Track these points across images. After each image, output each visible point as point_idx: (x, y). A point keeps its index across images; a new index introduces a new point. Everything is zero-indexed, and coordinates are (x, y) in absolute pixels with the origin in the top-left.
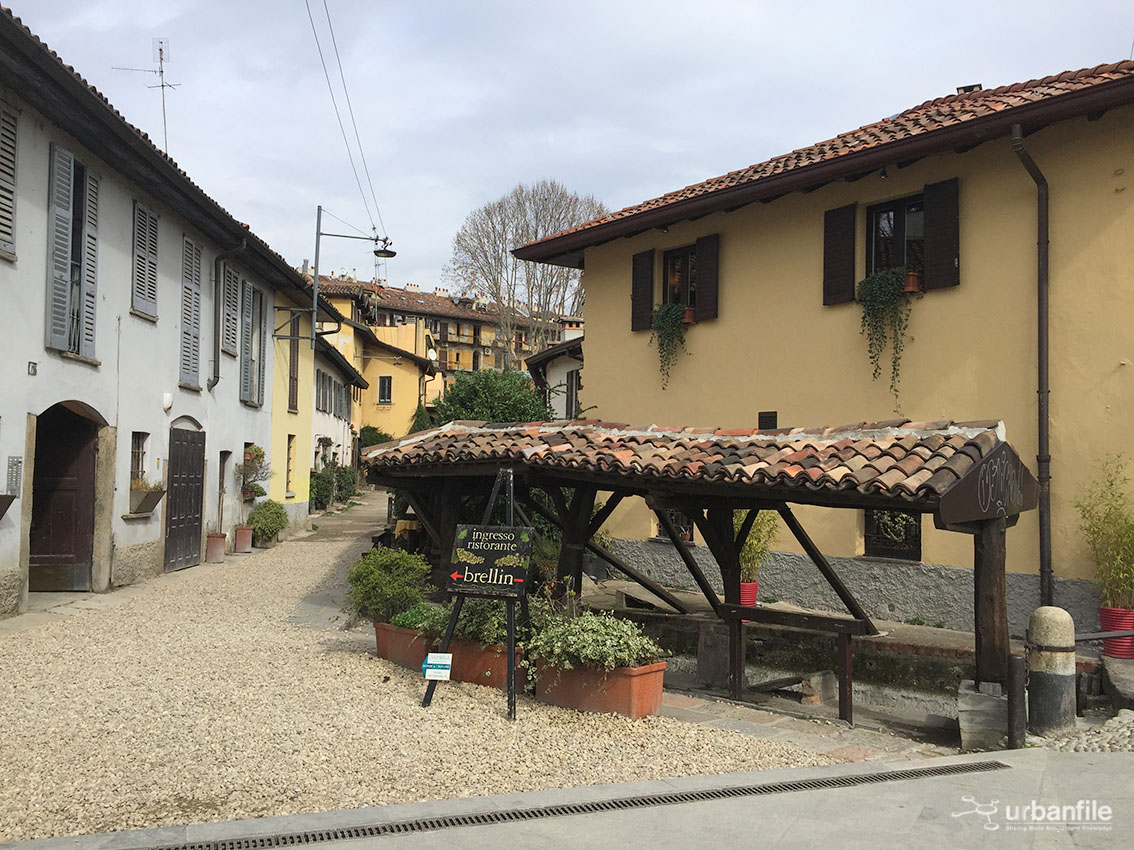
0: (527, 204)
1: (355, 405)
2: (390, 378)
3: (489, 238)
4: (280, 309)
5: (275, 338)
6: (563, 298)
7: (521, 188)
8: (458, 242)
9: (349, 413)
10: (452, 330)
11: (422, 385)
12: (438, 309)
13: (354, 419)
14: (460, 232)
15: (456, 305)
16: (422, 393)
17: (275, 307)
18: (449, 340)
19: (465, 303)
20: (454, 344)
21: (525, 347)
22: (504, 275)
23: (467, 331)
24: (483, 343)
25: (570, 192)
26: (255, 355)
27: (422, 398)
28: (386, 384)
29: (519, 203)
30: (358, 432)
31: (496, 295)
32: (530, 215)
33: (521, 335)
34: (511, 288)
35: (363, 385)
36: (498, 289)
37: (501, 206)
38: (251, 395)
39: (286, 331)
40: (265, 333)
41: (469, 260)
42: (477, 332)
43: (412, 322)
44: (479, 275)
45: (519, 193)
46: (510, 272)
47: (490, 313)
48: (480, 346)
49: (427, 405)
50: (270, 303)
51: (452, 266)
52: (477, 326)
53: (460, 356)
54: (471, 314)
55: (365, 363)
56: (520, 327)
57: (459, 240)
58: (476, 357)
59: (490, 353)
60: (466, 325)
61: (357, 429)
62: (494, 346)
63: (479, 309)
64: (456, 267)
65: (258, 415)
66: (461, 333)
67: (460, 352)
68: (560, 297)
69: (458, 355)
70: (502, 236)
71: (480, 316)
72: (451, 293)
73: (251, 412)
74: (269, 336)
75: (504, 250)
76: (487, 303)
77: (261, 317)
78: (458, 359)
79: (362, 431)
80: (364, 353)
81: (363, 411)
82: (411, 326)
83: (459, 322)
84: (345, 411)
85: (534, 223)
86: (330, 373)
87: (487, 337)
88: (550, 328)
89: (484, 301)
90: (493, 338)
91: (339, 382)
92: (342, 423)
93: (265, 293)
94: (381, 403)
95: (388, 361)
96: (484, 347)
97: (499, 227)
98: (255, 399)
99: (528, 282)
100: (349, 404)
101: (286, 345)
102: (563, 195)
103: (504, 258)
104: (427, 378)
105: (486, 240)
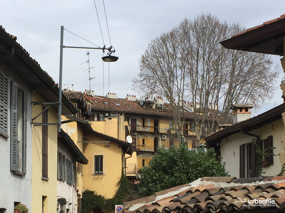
0: (191, 32)
1: (79, 176)
2: (101, 157)
3: (163, 58)
4: (35, 104)
5: (33, 125)
6: (217, 97)
7: (186, 22)
8: (143, 62)
9: (76, 181)
10: (139, 123)
11: (124, 160)
12: (129, 109)
13: (79, 186)
14: (144, 55)
15: (141, 106)
16: (124, 167)
17: (32, 102)
18: (137, 130)
19: (148, 104)
20: (141, 133)
21: (190, 133)
22: (176, 83)
23: (150, 123)
24: (161, 131)
25: (222, 22)
26: (20, 138)
27: (124, 170)
28: (99, 160)
29: (185, 32)
30: (81, 194)
31: (170, 97)
32: (193, 40)
33: (188, 124)
34: (180, 92)
35: (84, 161)
36: (171, 93)
37: (172, 35)
38: (18, 166)
39: (39, 120)
40: (26, 121)
41: (150, 74)
42: (156, 125)
43: (115, 117)
44: (158, 84)
45: (185, 26)
46: (179, 81)
47: (165, 111)
48: (159, 133)
49: (127, 175)
50: (29, 99)
51: (139, 79)
52: (156, 119)
53: (145, 141)
54: (152, 112)
55: (85, 146)
56: (187, 120)
57: (144, 60)
58: (156, 142)
59: (166, 138)
60: (148, 120)
61: (80, 193)
62: (169, 133)
63: (157, 108)
64: (142, 79)
65: (23, 182)
66: (145, 125)
67: (145, 138)
68: (215, 96)
69: (144, 140)
70: (174, 56)
71: (157, 112)
72: (138, 98)
73: (18, 180)
74: (28, 123)
75: (175, 66)
76: (163, 104)
77: (23, 110)
78: (143, 143)
79: (84, 193)
80: (84, 139)
81: (84, 180)
82: (115, 120)
83: (144, 117)
84: (73, 180)
85: (195, 46)
86: (64, 153)
87: (163, 127)
88: (208, 119)
89: (160, 102)
90: (168, 127)
91: (69, 159)
92: (72, 188)
93: (26, 92)
94: (96, 174)
95: (100, 145)
96: (162, 134)
97: (171, 50)
98: (20, 170)
99: (193, 87)
100: (75, 175)
101: (39, 130)
102: (217, 24)
103: (175, 71)
104: (127, 155)
105: (162, 59)
